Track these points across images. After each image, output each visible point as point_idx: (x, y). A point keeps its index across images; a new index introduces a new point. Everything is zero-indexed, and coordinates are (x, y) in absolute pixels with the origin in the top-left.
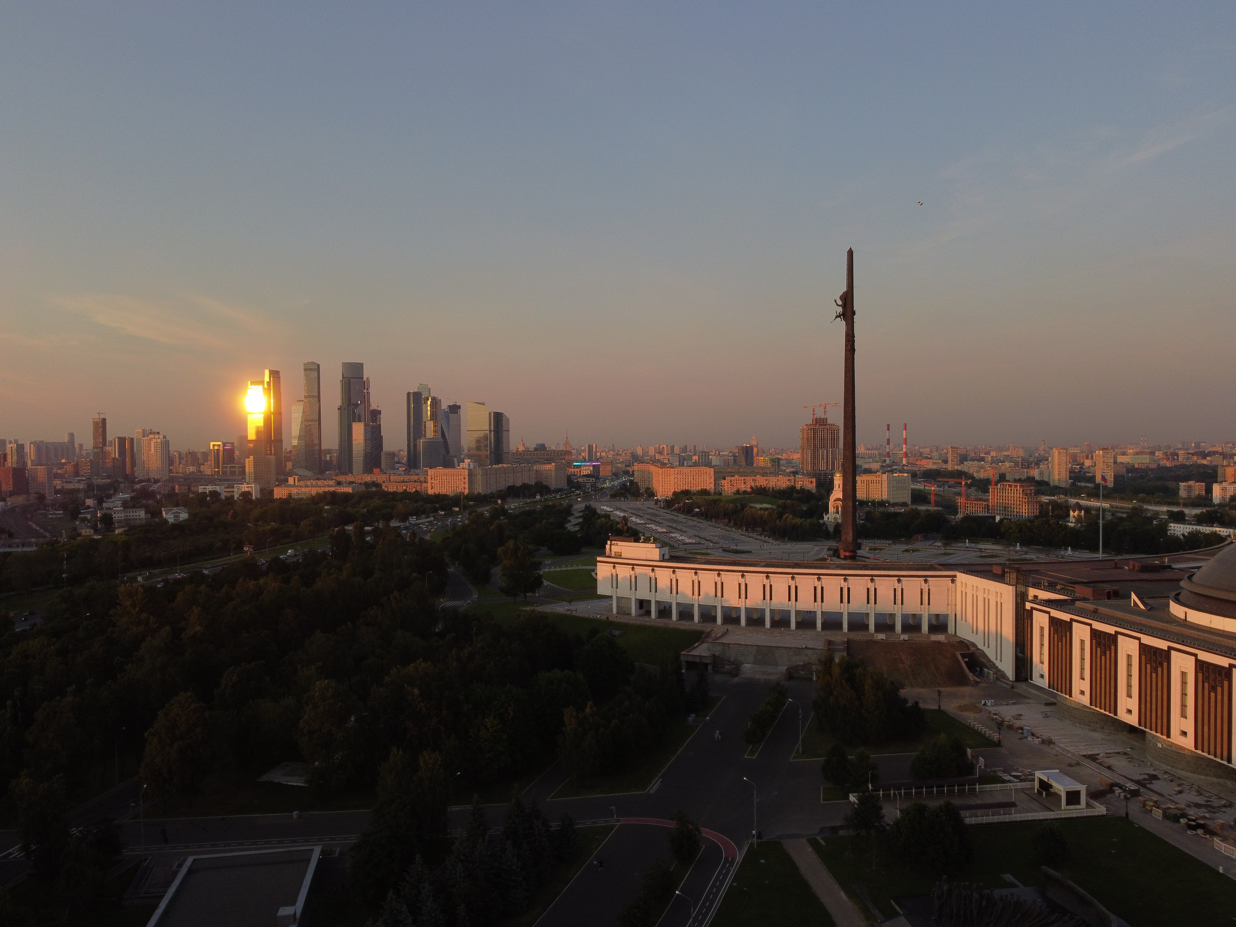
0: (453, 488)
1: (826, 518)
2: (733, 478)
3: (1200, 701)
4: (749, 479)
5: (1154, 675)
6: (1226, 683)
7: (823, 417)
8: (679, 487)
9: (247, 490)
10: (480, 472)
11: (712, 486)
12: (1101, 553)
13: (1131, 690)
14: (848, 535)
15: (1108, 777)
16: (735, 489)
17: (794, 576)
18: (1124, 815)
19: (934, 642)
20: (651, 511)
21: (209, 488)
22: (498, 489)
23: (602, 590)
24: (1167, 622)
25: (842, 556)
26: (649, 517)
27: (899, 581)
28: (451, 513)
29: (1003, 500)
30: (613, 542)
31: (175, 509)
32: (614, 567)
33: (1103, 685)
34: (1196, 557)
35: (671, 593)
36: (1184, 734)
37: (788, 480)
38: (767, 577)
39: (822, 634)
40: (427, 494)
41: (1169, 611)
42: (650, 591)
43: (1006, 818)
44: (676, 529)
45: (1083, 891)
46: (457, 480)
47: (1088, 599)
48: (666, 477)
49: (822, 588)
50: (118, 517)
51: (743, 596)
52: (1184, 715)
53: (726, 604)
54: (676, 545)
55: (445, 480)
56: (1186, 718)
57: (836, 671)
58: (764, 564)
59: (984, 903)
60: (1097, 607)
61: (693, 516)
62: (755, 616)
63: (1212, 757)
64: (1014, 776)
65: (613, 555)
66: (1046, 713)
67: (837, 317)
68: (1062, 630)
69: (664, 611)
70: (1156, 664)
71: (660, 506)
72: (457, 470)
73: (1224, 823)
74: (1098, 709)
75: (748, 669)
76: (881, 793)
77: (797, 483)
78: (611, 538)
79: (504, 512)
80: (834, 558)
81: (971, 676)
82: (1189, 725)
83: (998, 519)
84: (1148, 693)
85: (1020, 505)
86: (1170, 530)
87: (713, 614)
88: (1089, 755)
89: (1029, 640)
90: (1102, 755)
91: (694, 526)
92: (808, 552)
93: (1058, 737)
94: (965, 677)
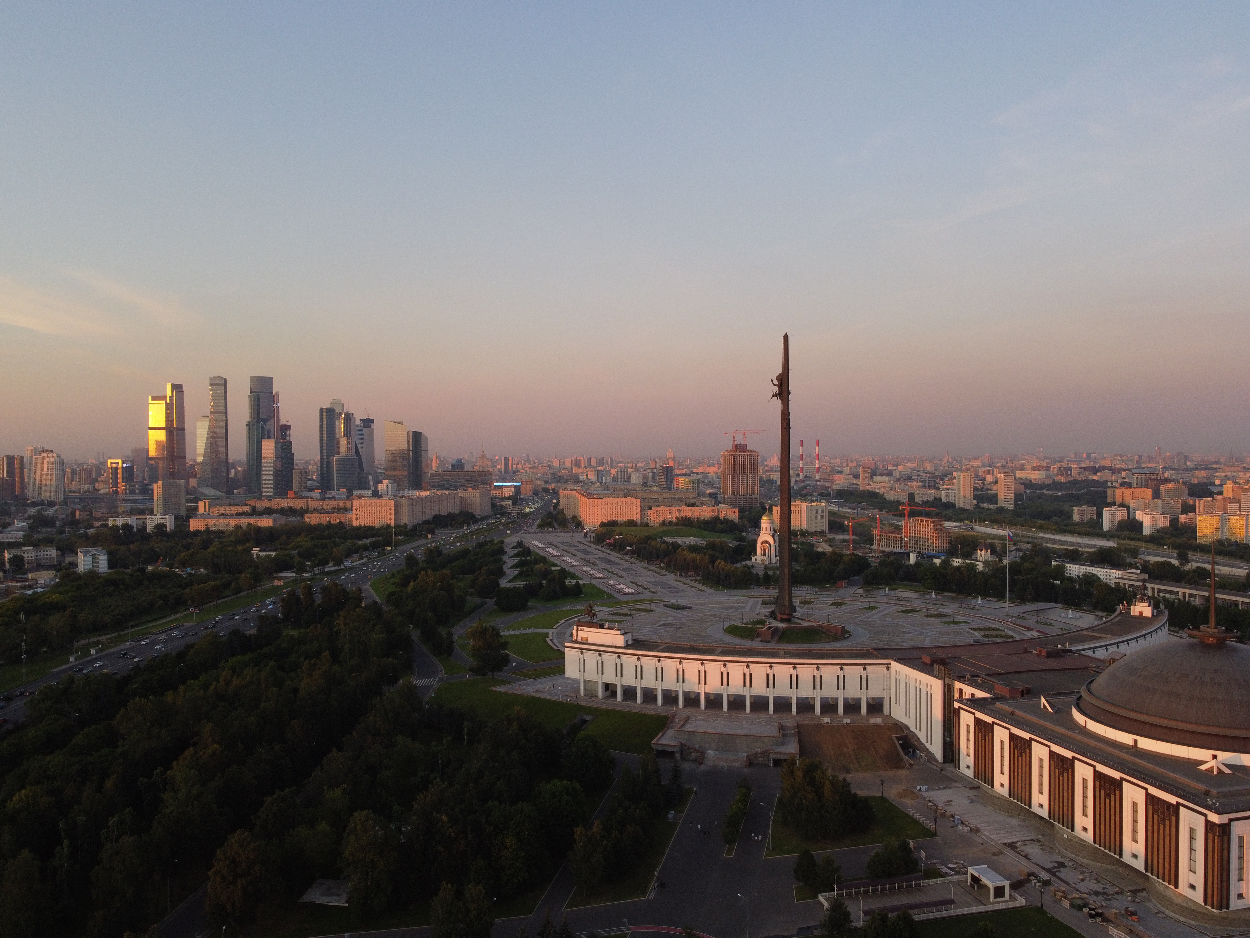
0: (378, 519)
1: (753, 559)
2: (659, 509)
3: (1097, 804)
4: (674, 509)
5: (1061, 778)
6: (1118, 793)
7: (742, 443)
8: (606, 518)
9: (160, 521)
10: (406, 503)
11: (639, 516)
12: (1007, 602)
13: (1042, 788)
14: (785, 600)
15: (1025, 866)
16: (661, 519)
17: (749, 664)
18: (1040, 905)
19: (873, 725)
20: (582, 547)
21: (120, 521)
22: (424, 519)
23: (570, 673)
24: (1071, 730)
25: (779, 618)
26: (583, 556)
27: (841, 669)
28: (382, 553)
29: (915, 534)
30: (579, 627)
31: (93, 550)
32: (582, 653)
33: (1020, 782)
35: (636, 678)
36: (1085, 829)
37: (712, 510)
39: (774, 717)
40: (352, 526)
41: (1071, 715)
42: (617, 676)
43: (947, 913)
44: (613, 573)
46: (383, 511)
47: (1005, 699)
48: (593, 507)
49: (774, 675)
50: (28, 557)
51: (702, 682)
52: (1085, 814)
53: (687, 689)
54: (617, 596)
55: (371, 512)
56: (1087, 816)
57: (799, 774)
58: (720, 650)
60: (1014, 710)
61: (625, 554)
62: (712, 698)
63: (1106, 851)
65: (579, 639)
66: (971, 797)
67: (773, 396)
68: (985, 730)
69: (629, 692)
70: (1063, 770)
71: (591, 541)
72: (383, 501)
73: (1117, 912)
74: (1015, 801)
75: (712, 756)
76: (845, 892)
77: (720, 513)
80: (772, 620)
81: (905, 758)
82: (1089, 823)
83: (913, 559)
84: (1057, 792)
85: (931, 539)
86: (1067, 570)
87: (673, 694)
88: (1009, 843)
89: (957, 735)
90: (1019, 843)
91: (629, 568)
92: (744, 607)
93: (983, 825)
94: (901, 760)
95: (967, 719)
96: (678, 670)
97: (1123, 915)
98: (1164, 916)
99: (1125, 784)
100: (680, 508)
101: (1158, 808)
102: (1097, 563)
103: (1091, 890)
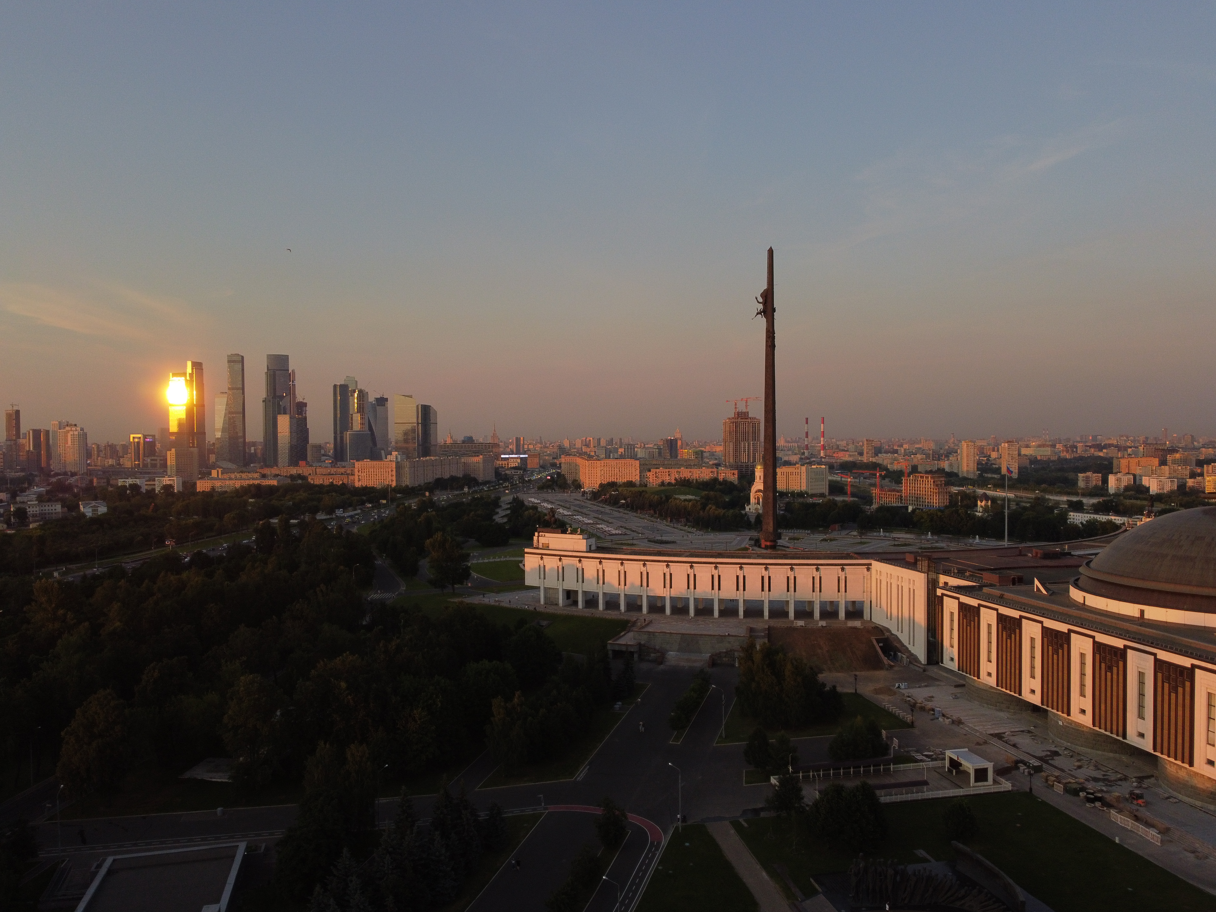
0: (380, 481)
1: (747, 508)
2: (658, 470)
3: (1097, 680)
4: (673, 471)
5: (1055, 656)
6: (1121, 664)
7: (744, 410)
8: (605, 479)
9: (168, 483)
10: (408, 465)
11: (638, 478)
12: (1006, 541)
13: (1034, 671)
14: (769, 525)
15: (1013, 754)
16: (660, 481)
17: (717, 565)
18: (1028, 791)
19: (851, 628)
20: (578, 502)
21: (130, 481)
22: (426, 481)
23: (530, 581)
24: (1068, 606)
25: (763, 546)
26: (577, 509)
27: (817, 569)
28: (378, 506)
29: (915, 490)
30: (540, 533)
31: (94, 503)
32: (542, 558)
33: (1008, 667)
34: (1094, 544)
35: (598, 583)
36: (1083, 712)
37: (711, 472)
38: (691, 567)
39: (744, 621)
40: (354, 487)
41: (1069, 596)
42: (578, 582)
43: (919, 796)
44: (603, 520)
45: (990, 864)
46: (385, 472)
47: (995, 586)
48: (592, 469)
49: (744, 577)
50: (33, 511)
51: (668, 585)
53: (651, 594)
54: (602, 536)
55: (373, 473)
56: (1085, 696)
57: (758, 657)
58: (688, 554)
59: (898, 878)
60: (1003, 593)
61: (619, 507)
62: (680, 605)
63: (1108, 733)
64: (927, 756)
65: (541, 545)
66: (956, 694)
67: (758, 314)
68: (970, 615)
69: (591, 601)
70: (1058, 646)
71: (587, 498)
72: (385, 463)
73: (1119, 796)
74: (1004, 690)
75: (673, 657)
76: (801, 774)
77: (720, 474)
78: (539, 530)
79: (431, 504)
80: (755, 548)
81: (885, 660)
82: (1087, 703)
83: (910, 509)
84: (1050, 673)
85: (931, 495)
86: (1070, 519)
87: (639, 603)
88: (996, 734)
89: (940, 625)
90: (1007, 733)
91: (621, 517)
92: (730, 543)
93: (967, 718)
94: (880, 661)
95: (950, 606)
96: (641, 573)
97: (1127, 800)
98: (1175, 800)
99: (1130, 652)
100: (679, 470)
101: (1170, 675)
102: (1102, 511)
103: (1089, 776)
